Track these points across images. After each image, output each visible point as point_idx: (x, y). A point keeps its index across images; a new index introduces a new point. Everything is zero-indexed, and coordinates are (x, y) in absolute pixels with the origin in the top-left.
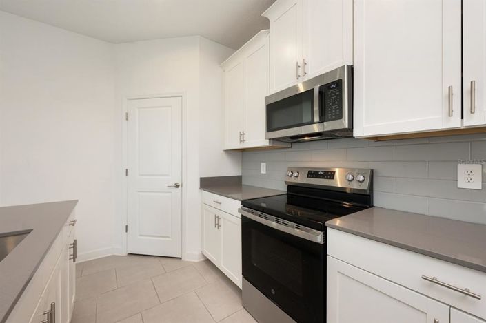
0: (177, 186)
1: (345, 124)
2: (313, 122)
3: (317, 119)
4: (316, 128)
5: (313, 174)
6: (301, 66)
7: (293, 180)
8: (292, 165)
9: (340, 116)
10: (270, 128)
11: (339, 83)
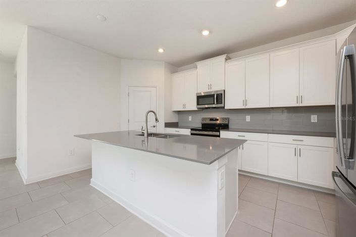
0: (154, 127)
1: (222, 105)
2: (214, 104)
3: (215, 103)
4: (214, 106)
5: (212, 119)
6: (210, 86)
7: (204, 122)
8: (203, 117)
9: (222, 103)
10: (198, 104)
11: (221, 94)
